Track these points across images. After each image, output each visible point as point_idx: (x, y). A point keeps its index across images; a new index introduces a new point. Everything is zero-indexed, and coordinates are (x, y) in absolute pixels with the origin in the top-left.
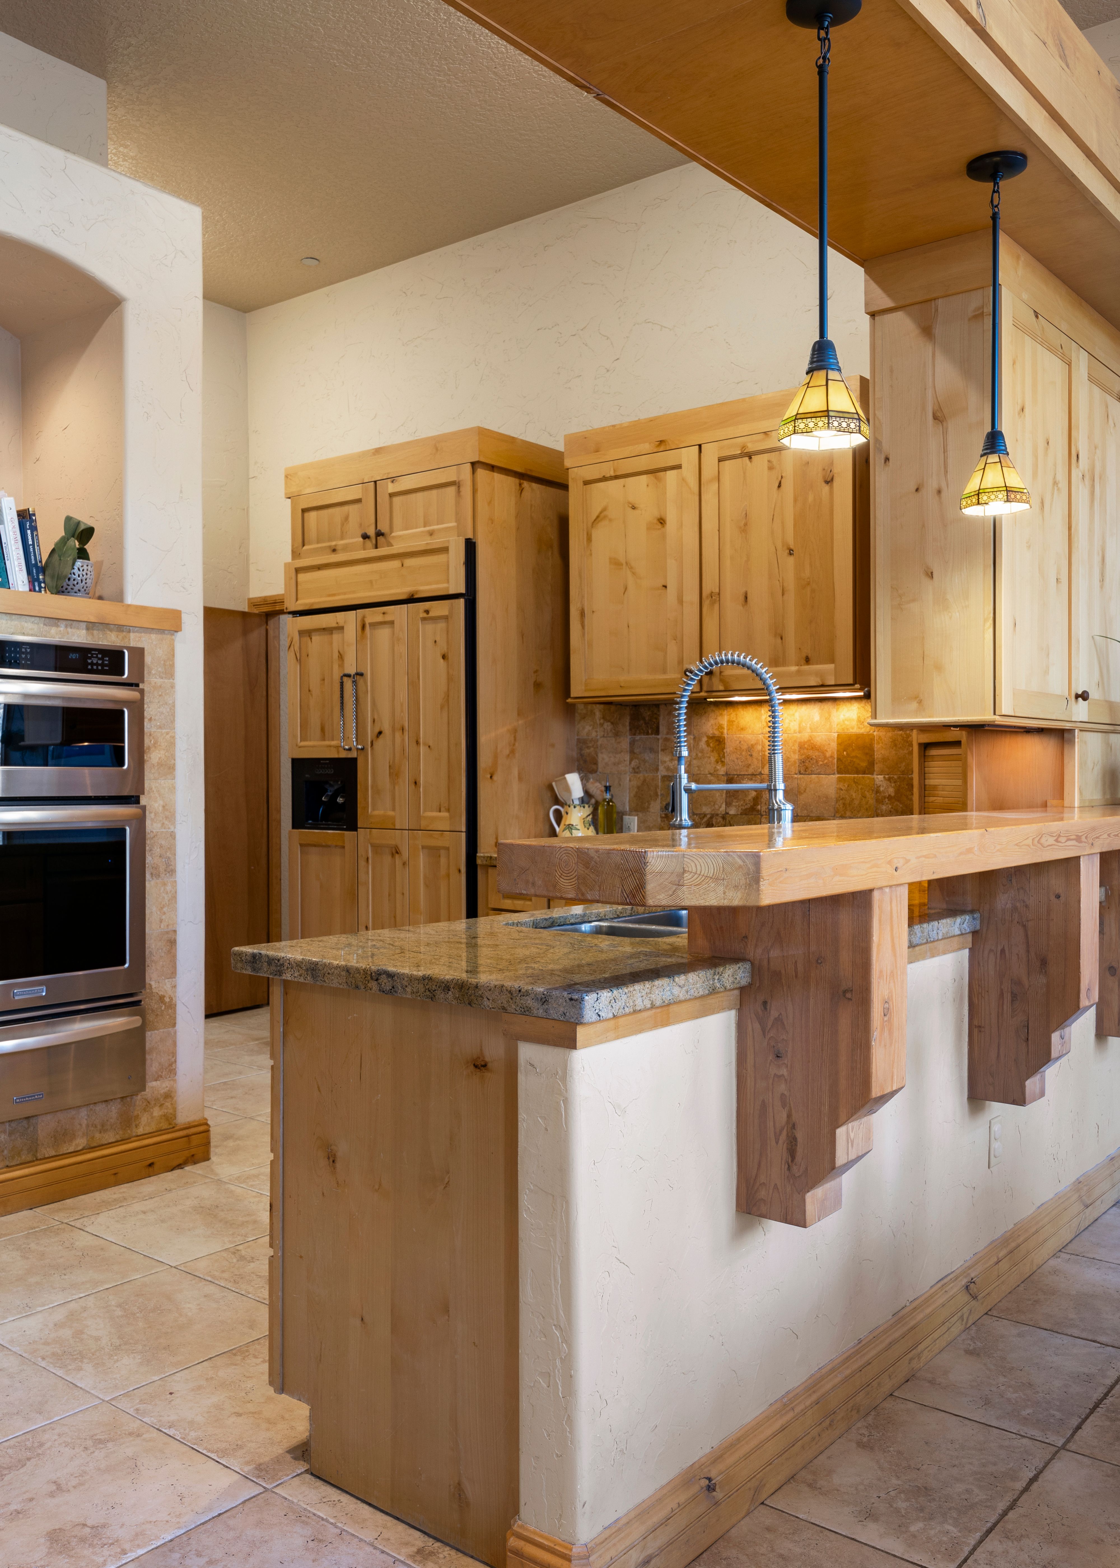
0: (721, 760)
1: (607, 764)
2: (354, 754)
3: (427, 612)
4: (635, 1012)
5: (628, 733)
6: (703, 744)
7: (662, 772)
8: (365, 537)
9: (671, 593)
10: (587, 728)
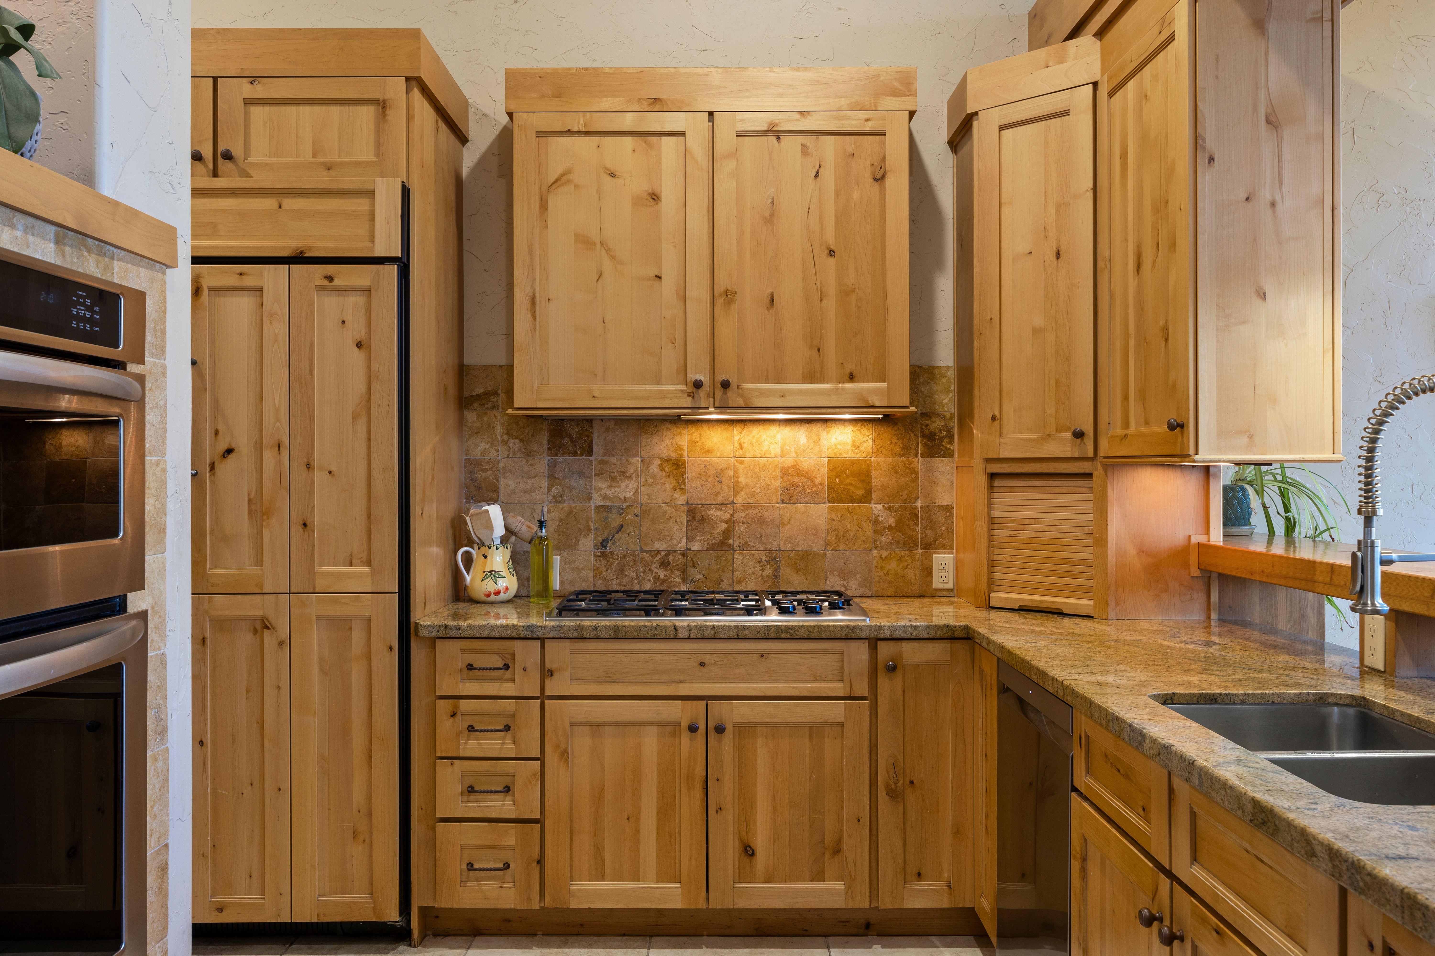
0: (680, 486)
1: (513, 491)
5: (546, 453)
6: (654, 468)
7: (597, 500)
8: (198, 157)
9: (668, 287)
10: (483, 446)
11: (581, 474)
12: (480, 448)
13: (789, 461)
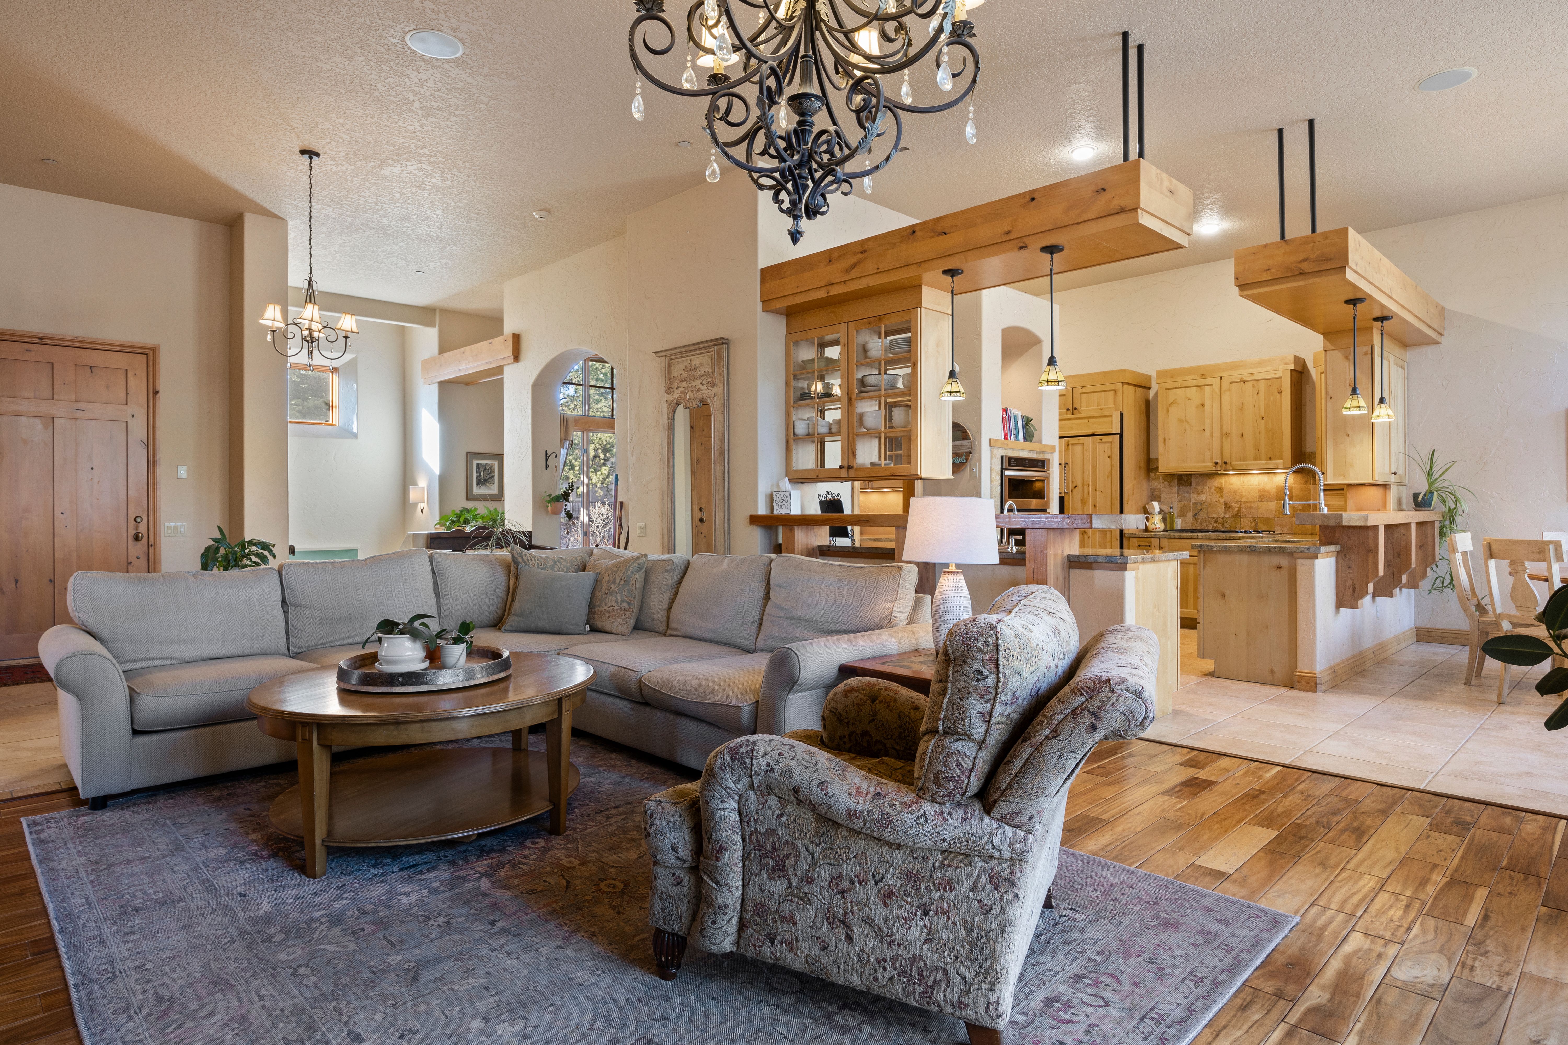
0: (1222, 496)
1: (1166, 498)
3: (1101, 440)
5: (1177, 486)
6: (1213, 490)
7: (1193, 501)
8: (1068, 410)
9: (1207, 433)
11: (1188, 492)
12: (1155, 484)
13: (1261, 487)
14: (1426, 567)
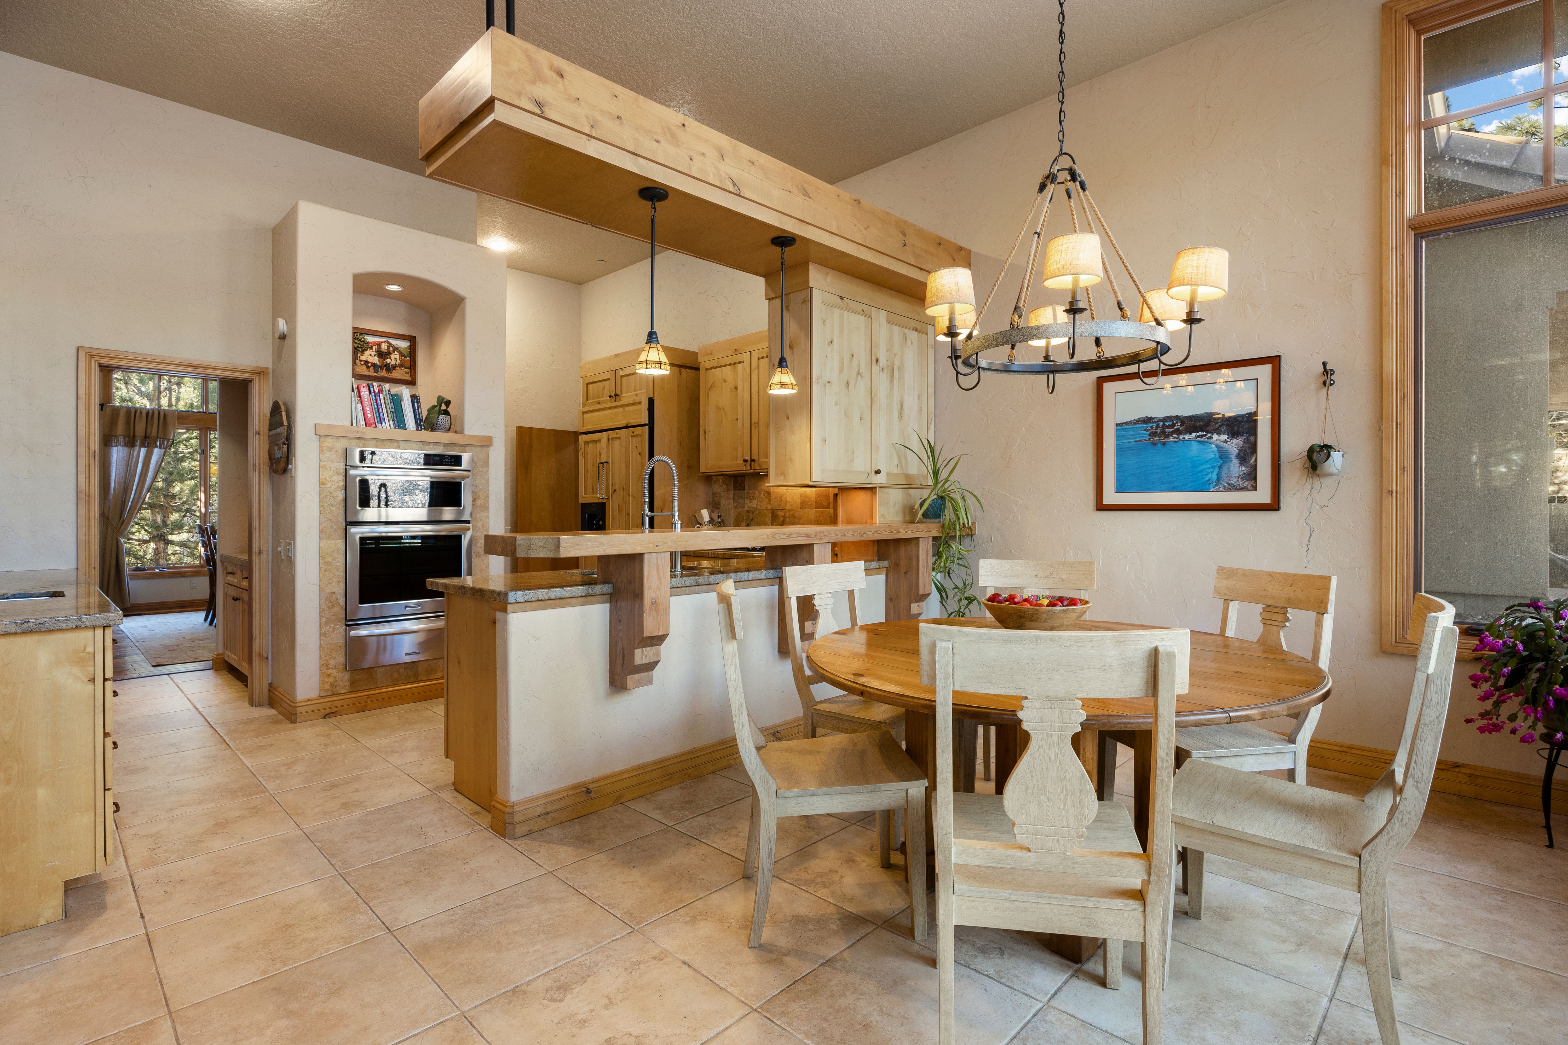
0: (769, 503)
1: (721, 505)
2: (604, 501)
3: (633, 432)
4: (538, 600)
5: (732, 490)
7: (746, 508)
8: (611, 397)
9: (739, 423)
10: (717, 487)
11: (742, 498)
14: (910, 602)
